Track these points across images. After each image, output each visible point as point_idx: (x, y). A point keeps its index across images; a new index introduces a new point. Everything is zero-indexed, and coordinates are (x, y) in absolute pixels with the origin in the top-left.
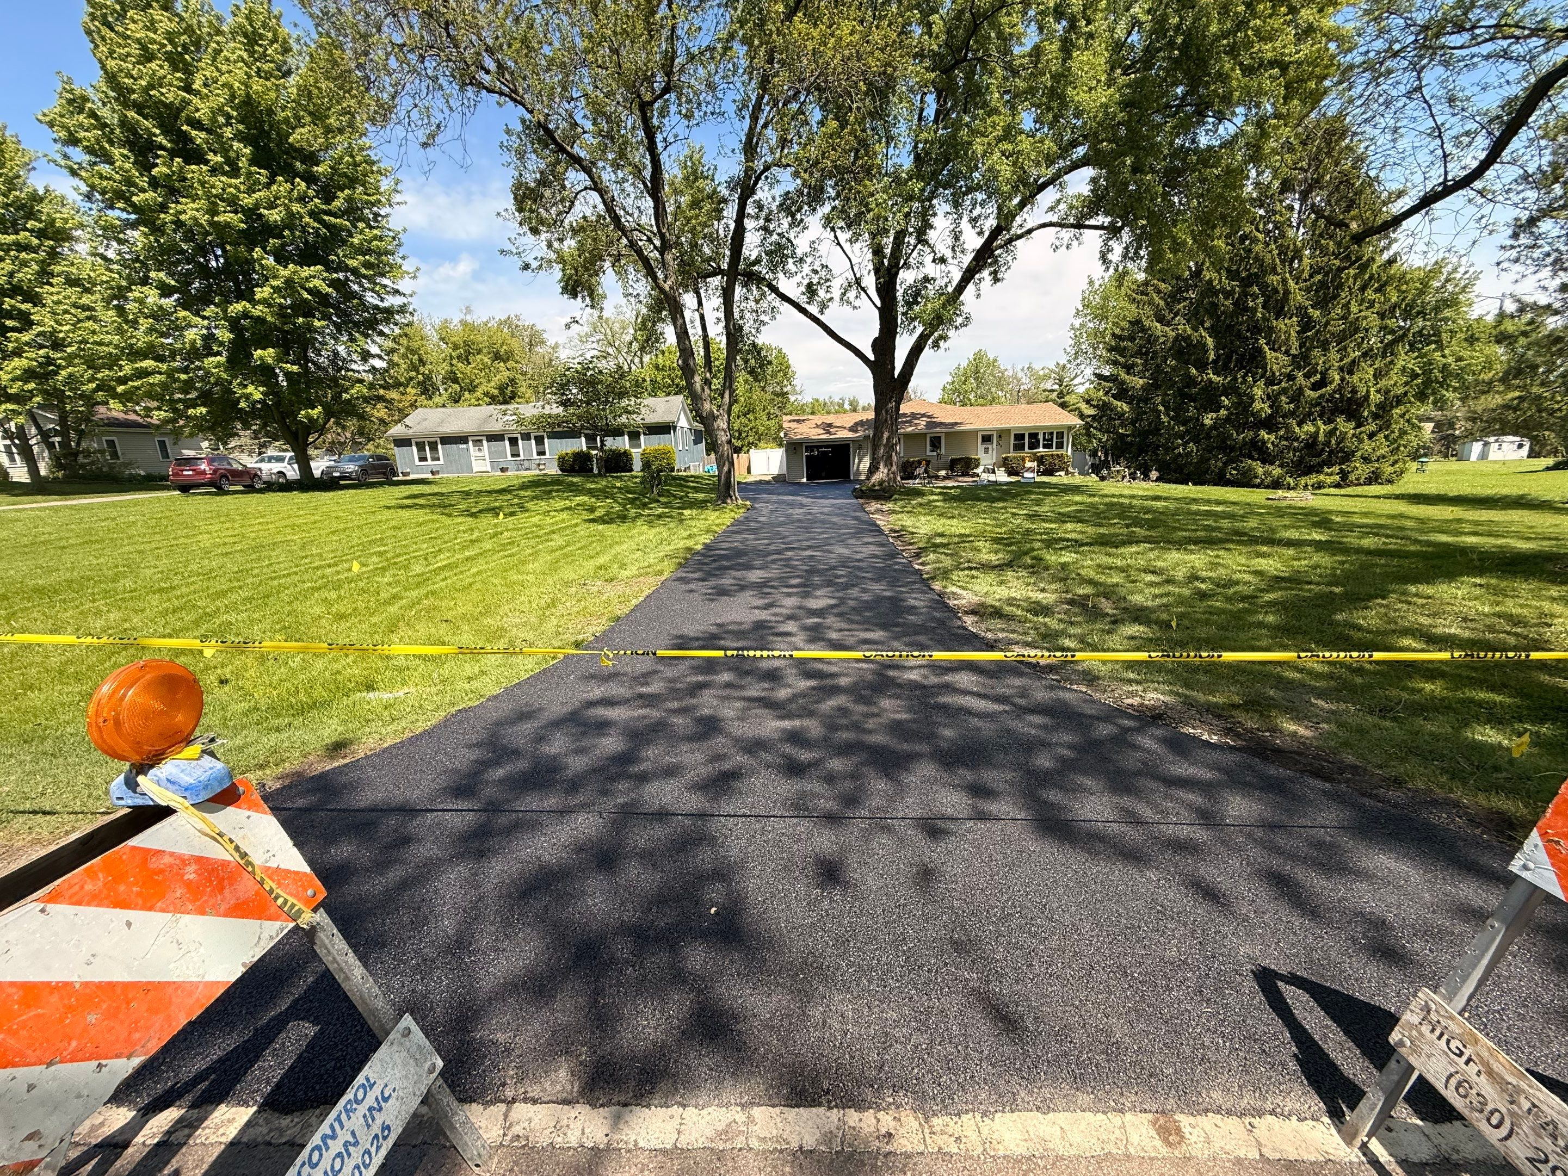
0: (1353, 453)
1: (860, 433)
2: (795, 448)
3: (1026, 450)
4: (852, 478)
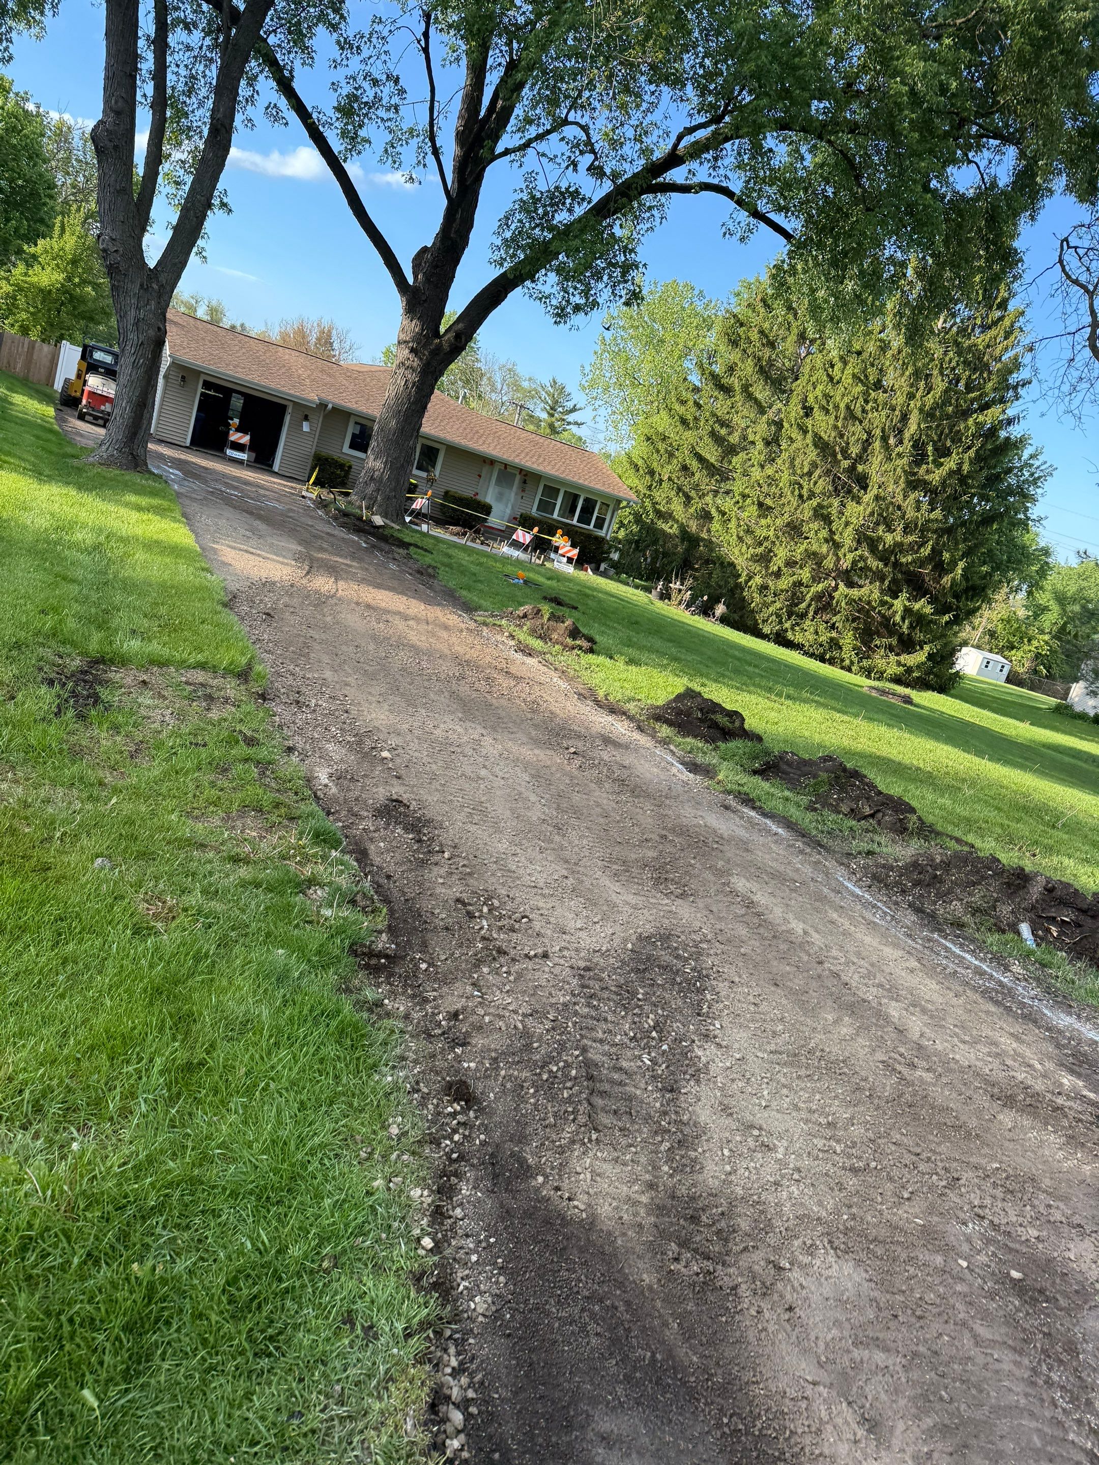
1: (312, 396)
2: (183, 377)
3: (555, 516)
4: (276, 468)
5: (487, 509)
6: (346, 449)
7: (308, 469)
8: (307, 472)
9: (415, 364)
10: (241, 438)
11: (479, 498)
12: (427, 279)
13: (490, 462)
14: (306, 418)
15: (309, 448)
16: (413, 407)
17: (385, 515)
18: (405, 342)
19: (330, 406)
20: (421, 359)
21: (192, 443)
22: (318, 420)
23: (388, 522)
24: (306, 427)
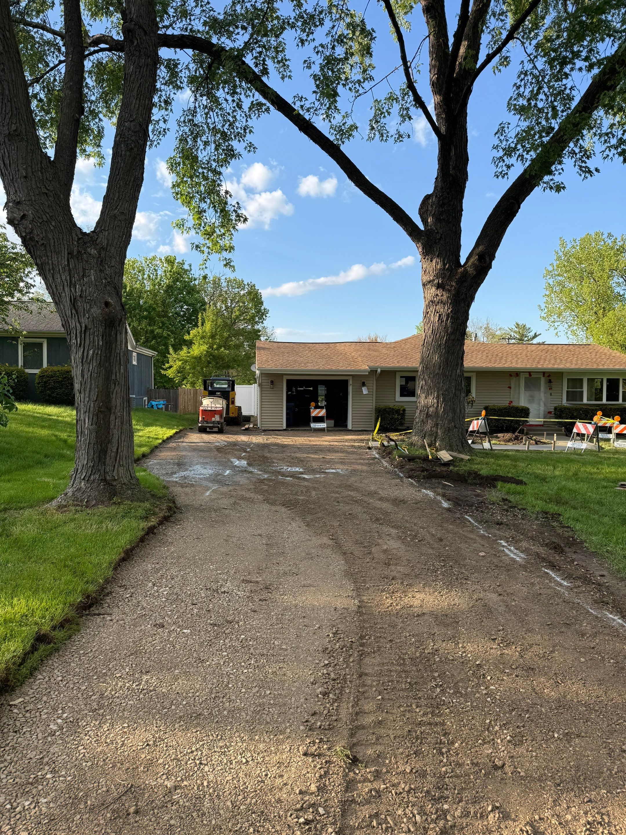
1: (364, 367)
2: (272, 382)
3: (585, 401)
4: (350, 427)
5: (525, 412)
6: (398, 398)
7: (373, 421)
8: (373, 423)
9: (445, 298)
10: (319, 413)
11: (514, 404)
12: (438, 219)
13: (515, 374)
14: (364, 384)
15: (371, 405)
16: (452, 337)
17: (450, 448)
18: (429, 282)
19: (379, 370)
20: (449, 291)
21: (288, 425)
22: (373, 383)
23: (455, 454)
24: (365, 391)
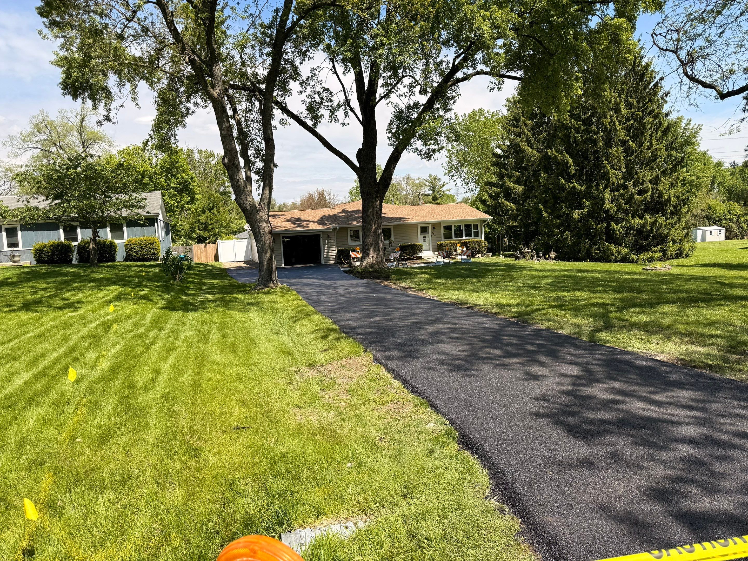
0: (667, 237)
1: (329, 226)
3: (453, 238)
4: (323, 262)
5: (421, 247)
6: (350, 243)
7: (337, 258)
11: (415, 243)
12: (365, 161)
13: (414, 225)
14: (329, 237)
15: (334, 248)
19: (338, 228)
22: (334, 235)
